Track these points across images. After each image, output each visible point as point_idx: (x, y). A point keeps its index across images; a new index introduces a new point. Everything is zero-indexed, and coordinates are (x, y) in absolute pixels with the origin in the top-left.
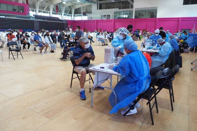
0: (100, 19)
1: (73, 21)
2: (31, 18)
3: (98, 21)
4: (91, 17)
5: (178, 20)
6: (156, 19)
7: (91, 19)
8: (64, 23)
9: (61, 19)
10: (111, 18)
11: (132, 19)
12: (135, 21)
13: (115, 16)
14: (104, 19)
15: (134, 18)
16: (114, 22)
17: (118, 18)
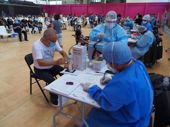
0: (74, 4)
1: (48, 5)
2: (5, 2)
3: (72, 6)
4: (66, 2)
5: (145, 5)
6: (126, 4)
7: (66, 4)
8: (39, 8)
9: (35, 3)
10: (84, 3)
11: (104, 4)
12: (106, 6)
13: (88, 1)
14: (78, 4)
15: (105, 2)
16: (87, 6)
17: (91, 3)
